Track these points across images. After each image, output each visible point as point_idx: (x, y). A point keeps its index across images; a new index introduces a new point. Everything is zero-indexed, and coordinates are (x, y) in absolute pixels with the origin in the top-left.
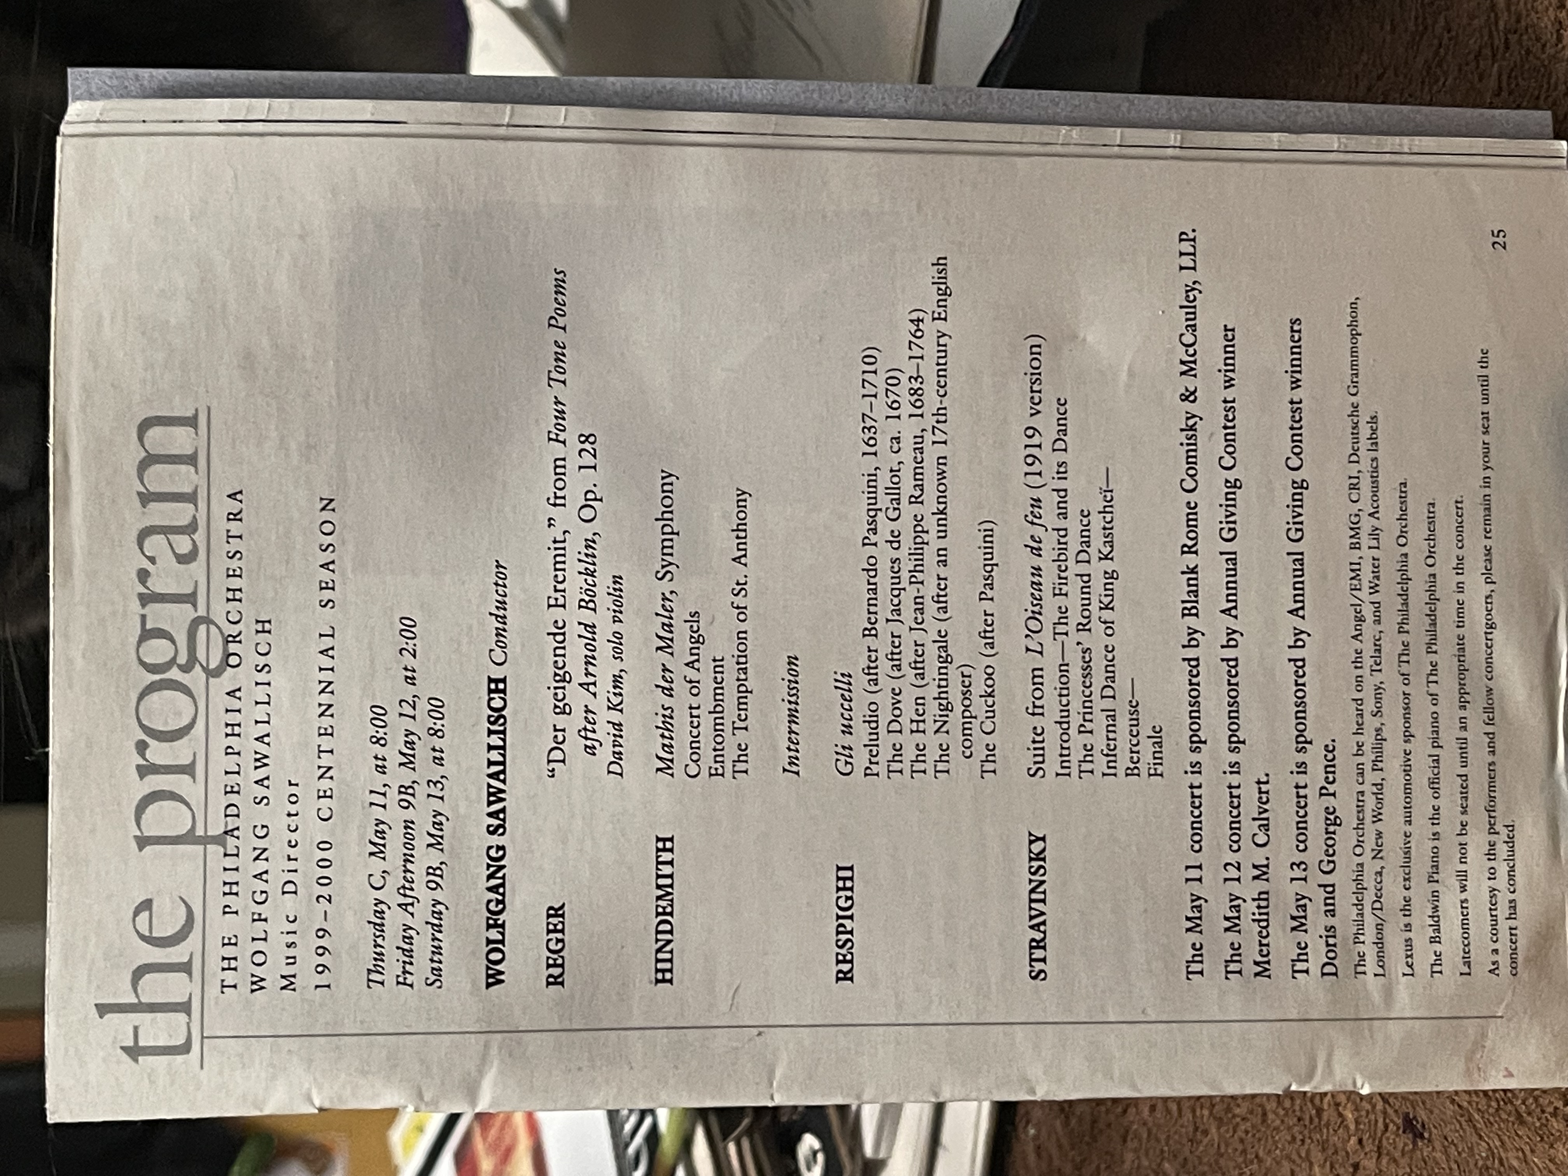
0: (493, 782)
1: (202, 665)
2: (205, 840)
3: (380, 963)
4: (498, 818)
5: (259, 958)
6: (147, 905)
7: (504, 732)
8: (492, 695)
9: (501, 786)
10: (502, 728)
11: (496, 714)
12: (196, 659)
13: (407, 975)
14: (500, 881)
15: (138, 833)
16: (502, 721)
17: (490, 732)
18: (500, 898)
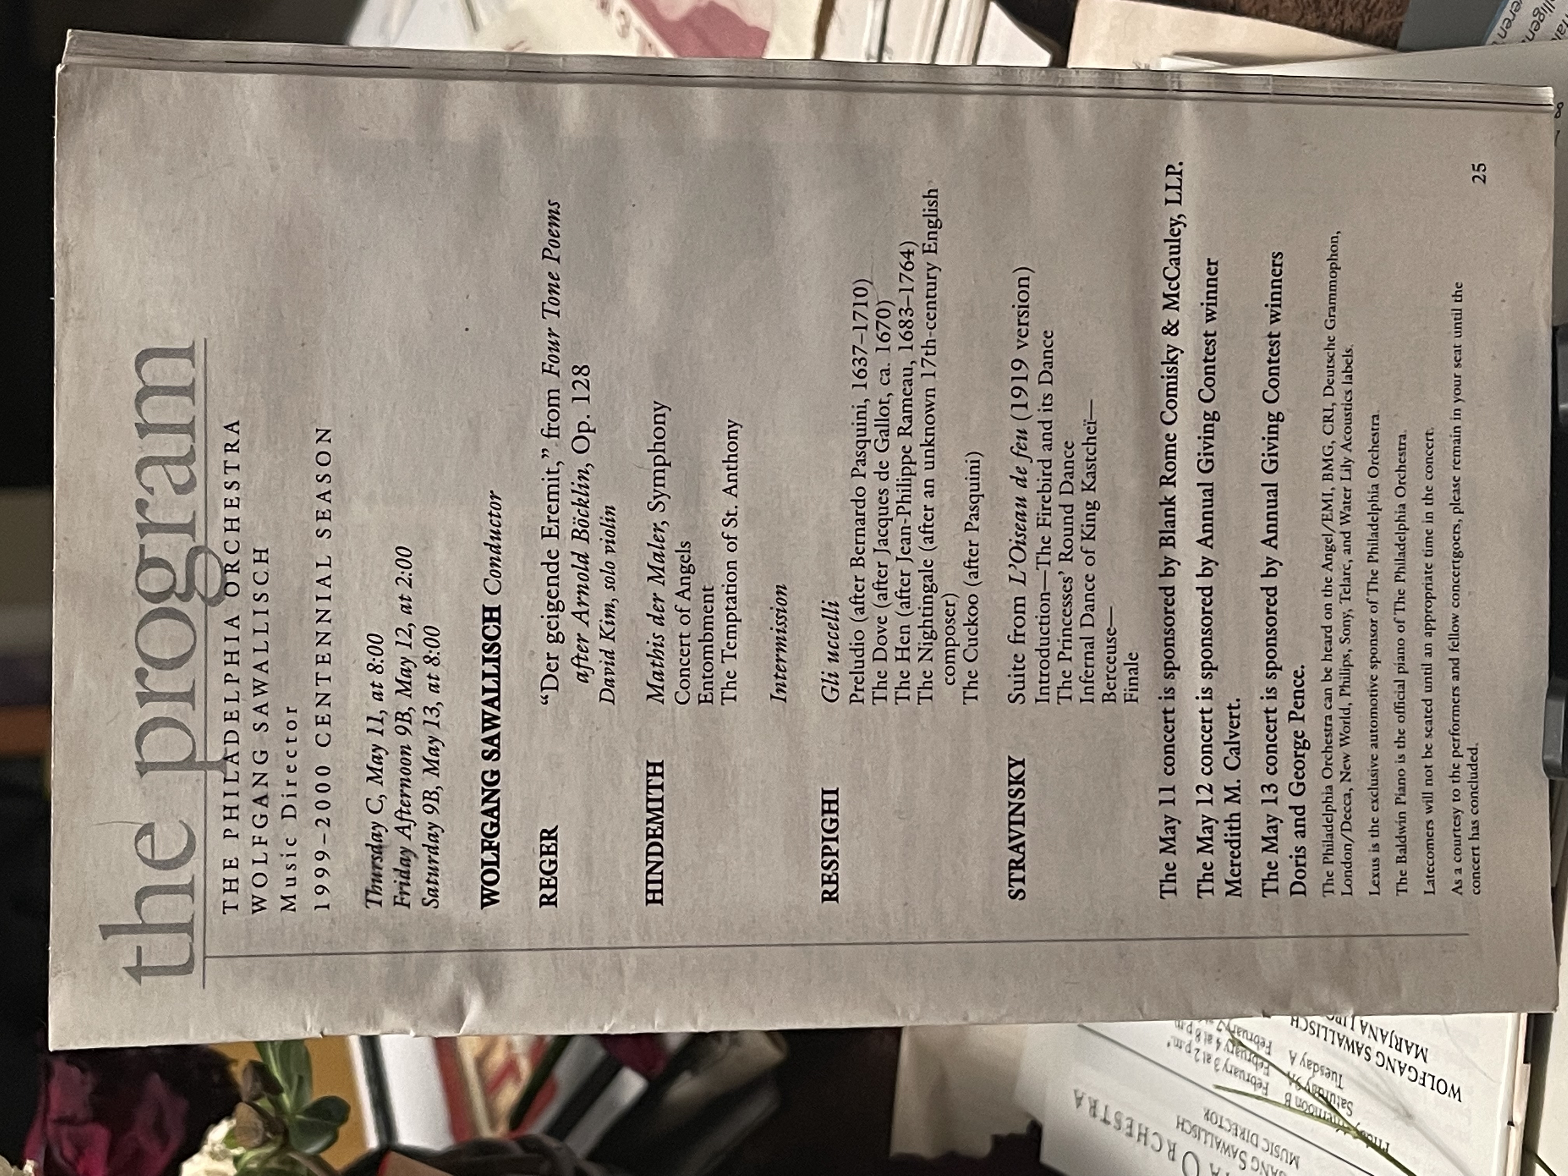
0: (488, 709)
1: (199, 594)
2: (206, 766)
3: (377, 884)
4: (492, 744)
5: (260, 881)
6: (147, 829)
7: (498, 660)
8: (486, 624)
9: (494, 712)
10: (496, 656)
11: (491, 643)
12: (195, 588)
13: (405, 896)
14: (495, 805)
15: (139, 759)
16: (496, 649)
17: (485, 660)
18: (495, 821)
